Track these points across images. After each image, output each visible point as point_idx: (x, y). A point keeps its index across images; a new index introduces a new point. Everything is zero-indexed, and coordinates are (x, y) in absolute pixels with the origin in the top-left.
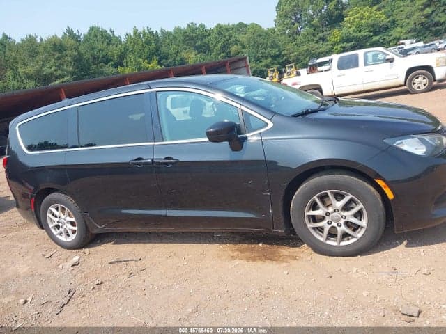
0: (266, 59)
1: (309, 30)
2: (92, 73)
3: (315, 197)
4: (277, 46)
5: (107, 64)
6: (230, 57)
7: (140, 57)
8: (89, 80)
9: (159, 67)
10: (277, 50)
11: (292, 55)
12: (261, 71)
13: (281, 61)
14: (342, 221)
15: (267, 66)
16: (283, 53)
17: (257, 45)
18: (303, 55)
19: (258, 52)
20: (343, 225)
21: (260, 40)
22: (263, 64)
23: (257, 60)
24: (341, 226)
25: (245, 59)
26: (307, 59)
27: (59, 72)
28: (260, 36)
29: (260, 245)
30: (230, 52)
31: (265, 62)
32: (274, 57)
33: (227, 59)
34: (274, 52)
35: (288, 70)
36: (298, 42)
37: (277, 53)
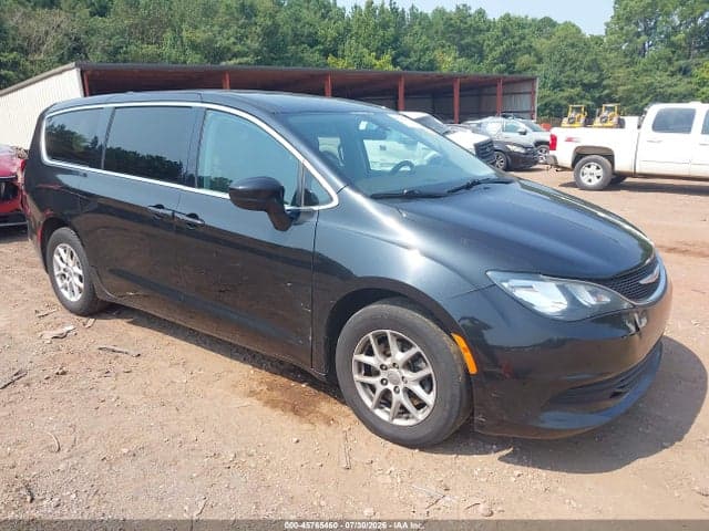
0: (572, 88)
1: (662, 50)
2: (287, 58)
3: (370, 335)
4: (600, 69)
5: (312, 47)
6: (511, 73)
7: (367, 46)
8: (280, 68)
9: (391, 68)
10: (596, 75)
11: (621, 88)
12: (558, 106)
13: (597, 95)
14: (401, 386)
15: (571, 100)
16: (605, 83)
17: (565, 62)
18: (641, 92)
19: (561, 72)
20: (401, 392)
21: (572, 53)
22: (566, 94)
23: (557, 86)
24: (398, 392)
25: (532, 80)
26: (645, 101)
27: (238, 48)
28: (573, 45)
29: (304, 386)
30: (514, 64)
31: (569, 92)
32: (588, 87)
33: (506, 74)
34: (591, 78)
35: (604, 113)
36: (638, 68)
37: (596, 81)
